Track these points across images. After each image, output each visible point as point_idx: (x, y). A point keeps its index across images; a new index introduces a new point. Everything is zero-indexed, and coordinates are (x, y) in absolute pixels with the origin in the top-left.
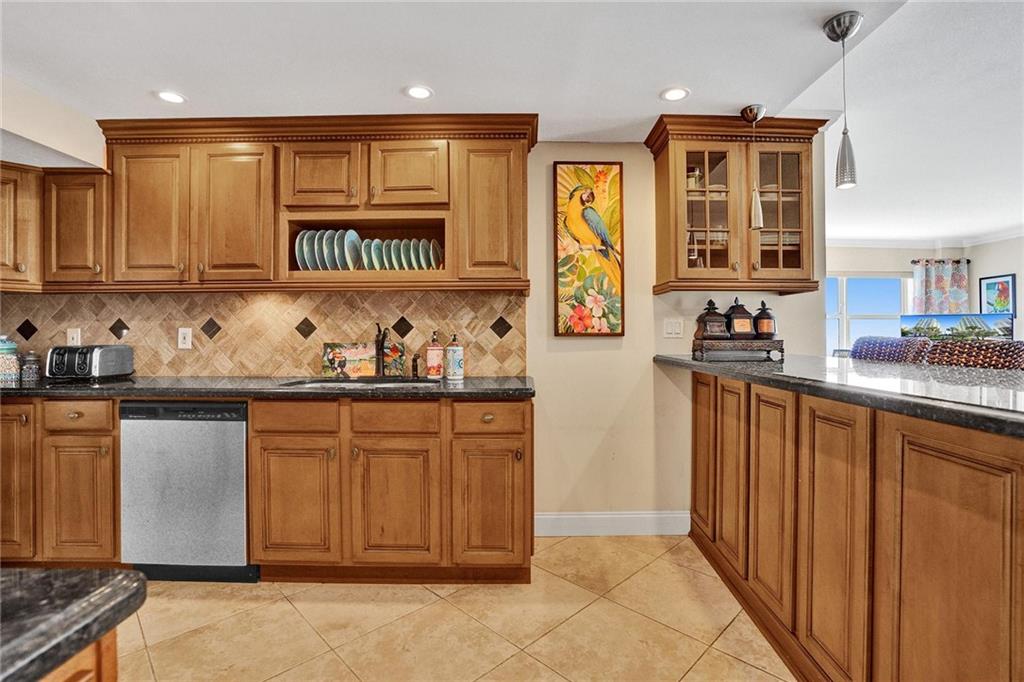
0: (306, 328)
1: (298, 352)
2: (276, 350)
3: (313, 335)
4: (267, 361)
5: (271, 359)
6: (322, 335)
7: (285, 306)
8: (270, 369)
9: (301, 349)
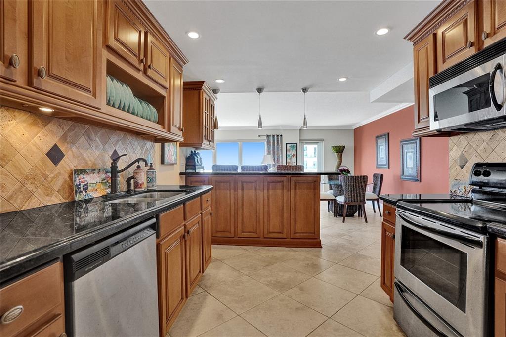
0: (55, 155)
1: (50, 179)
2: (26, 178)
3: (62, 162)
4: (15, 192)
5: (20, 190)
6: (69, 162)
7: (35, 129)
8: (19, 201)
9: (52, 175)
